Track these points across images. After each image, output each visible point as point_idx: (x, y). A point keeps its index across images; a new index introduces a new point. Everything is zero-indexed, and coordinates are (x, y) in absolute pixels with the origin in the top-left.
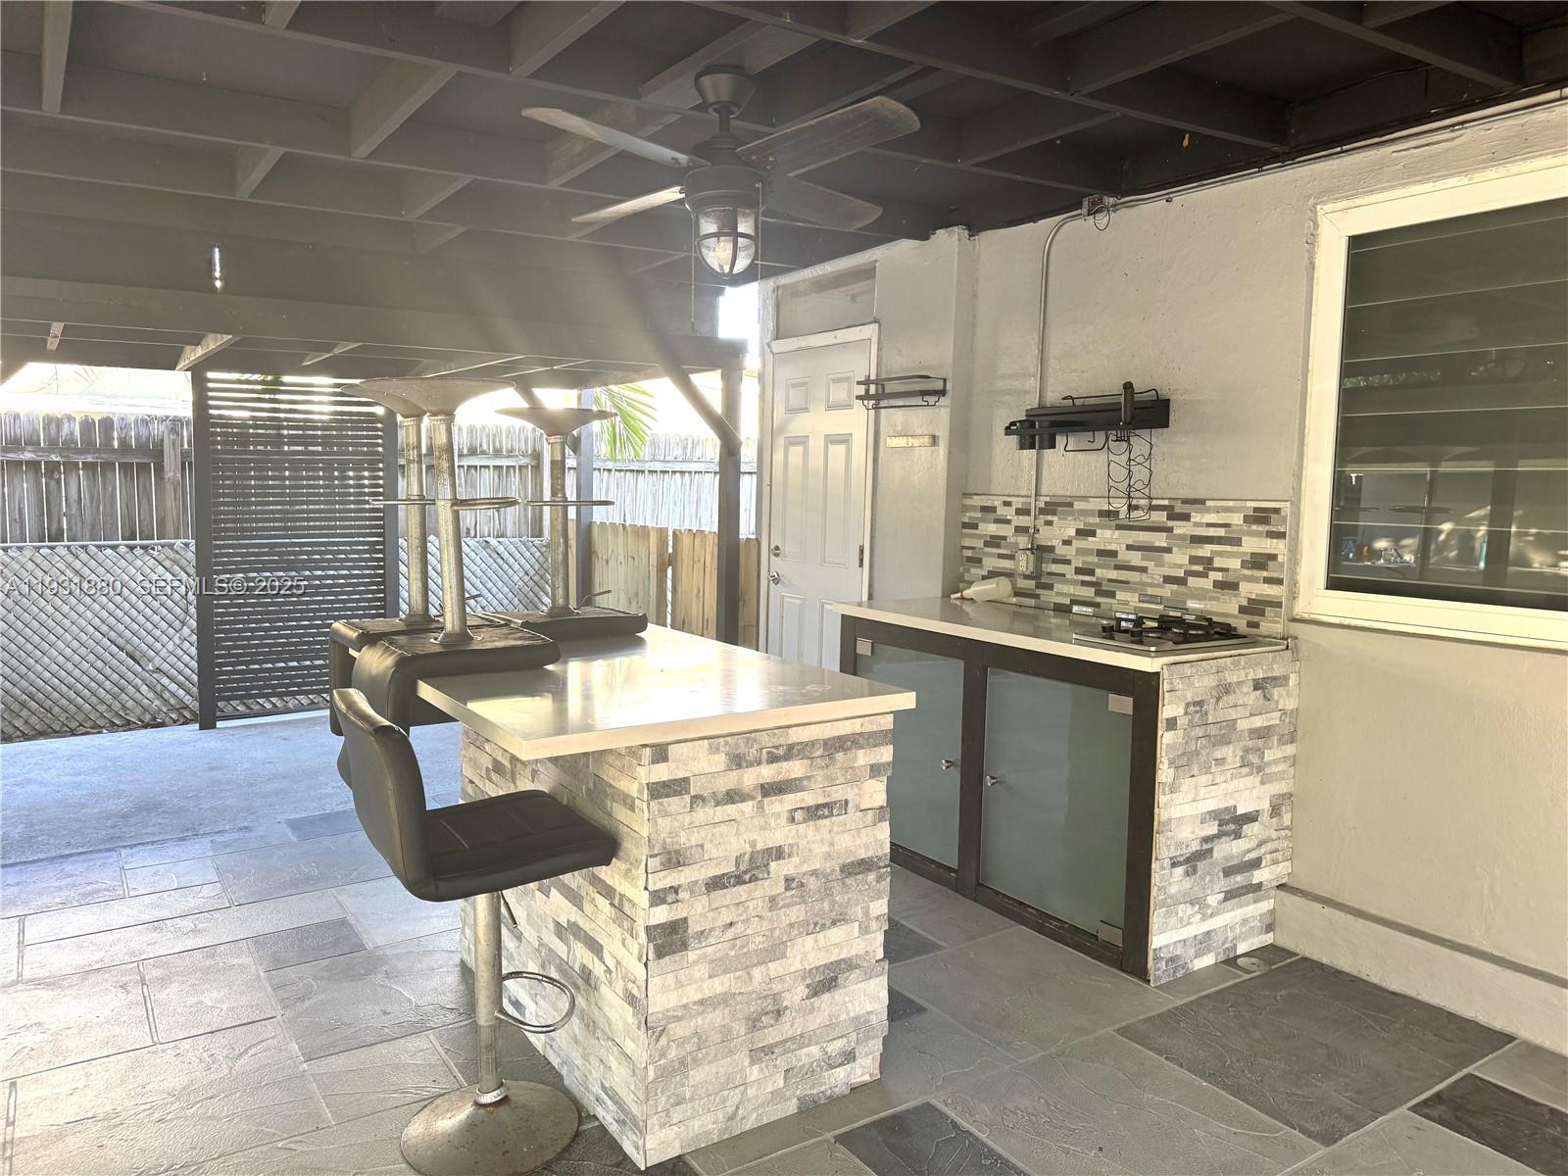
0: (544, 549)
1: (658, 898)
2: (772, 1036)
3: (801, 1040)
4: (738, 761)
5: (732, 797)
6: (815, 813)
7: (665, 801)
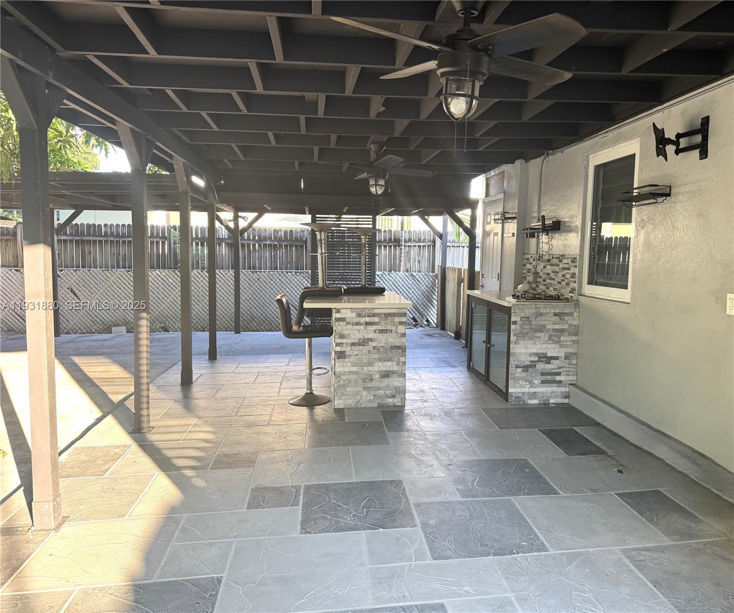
0: (434, 277)
1: (338, 345)
2: (369, 385)
3: (379, 388)
4: (359, 315)
5: (357, 324)
6: (381, 331)
7: (339, 322)
